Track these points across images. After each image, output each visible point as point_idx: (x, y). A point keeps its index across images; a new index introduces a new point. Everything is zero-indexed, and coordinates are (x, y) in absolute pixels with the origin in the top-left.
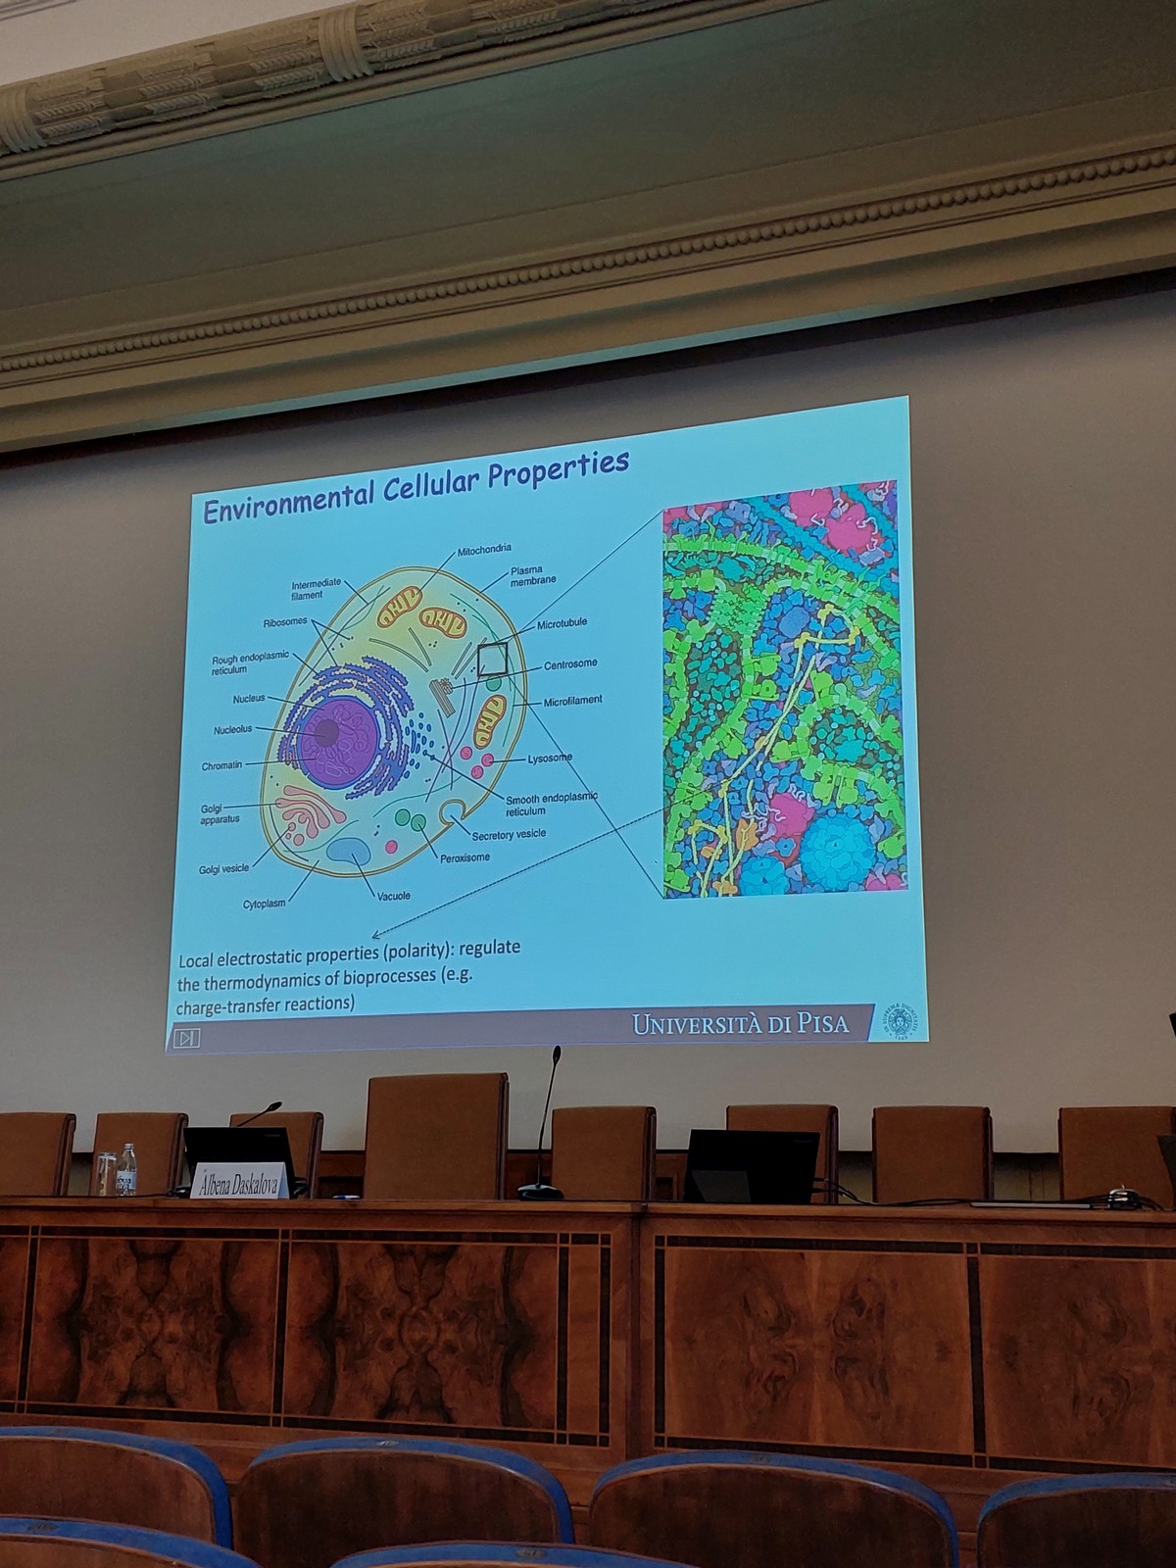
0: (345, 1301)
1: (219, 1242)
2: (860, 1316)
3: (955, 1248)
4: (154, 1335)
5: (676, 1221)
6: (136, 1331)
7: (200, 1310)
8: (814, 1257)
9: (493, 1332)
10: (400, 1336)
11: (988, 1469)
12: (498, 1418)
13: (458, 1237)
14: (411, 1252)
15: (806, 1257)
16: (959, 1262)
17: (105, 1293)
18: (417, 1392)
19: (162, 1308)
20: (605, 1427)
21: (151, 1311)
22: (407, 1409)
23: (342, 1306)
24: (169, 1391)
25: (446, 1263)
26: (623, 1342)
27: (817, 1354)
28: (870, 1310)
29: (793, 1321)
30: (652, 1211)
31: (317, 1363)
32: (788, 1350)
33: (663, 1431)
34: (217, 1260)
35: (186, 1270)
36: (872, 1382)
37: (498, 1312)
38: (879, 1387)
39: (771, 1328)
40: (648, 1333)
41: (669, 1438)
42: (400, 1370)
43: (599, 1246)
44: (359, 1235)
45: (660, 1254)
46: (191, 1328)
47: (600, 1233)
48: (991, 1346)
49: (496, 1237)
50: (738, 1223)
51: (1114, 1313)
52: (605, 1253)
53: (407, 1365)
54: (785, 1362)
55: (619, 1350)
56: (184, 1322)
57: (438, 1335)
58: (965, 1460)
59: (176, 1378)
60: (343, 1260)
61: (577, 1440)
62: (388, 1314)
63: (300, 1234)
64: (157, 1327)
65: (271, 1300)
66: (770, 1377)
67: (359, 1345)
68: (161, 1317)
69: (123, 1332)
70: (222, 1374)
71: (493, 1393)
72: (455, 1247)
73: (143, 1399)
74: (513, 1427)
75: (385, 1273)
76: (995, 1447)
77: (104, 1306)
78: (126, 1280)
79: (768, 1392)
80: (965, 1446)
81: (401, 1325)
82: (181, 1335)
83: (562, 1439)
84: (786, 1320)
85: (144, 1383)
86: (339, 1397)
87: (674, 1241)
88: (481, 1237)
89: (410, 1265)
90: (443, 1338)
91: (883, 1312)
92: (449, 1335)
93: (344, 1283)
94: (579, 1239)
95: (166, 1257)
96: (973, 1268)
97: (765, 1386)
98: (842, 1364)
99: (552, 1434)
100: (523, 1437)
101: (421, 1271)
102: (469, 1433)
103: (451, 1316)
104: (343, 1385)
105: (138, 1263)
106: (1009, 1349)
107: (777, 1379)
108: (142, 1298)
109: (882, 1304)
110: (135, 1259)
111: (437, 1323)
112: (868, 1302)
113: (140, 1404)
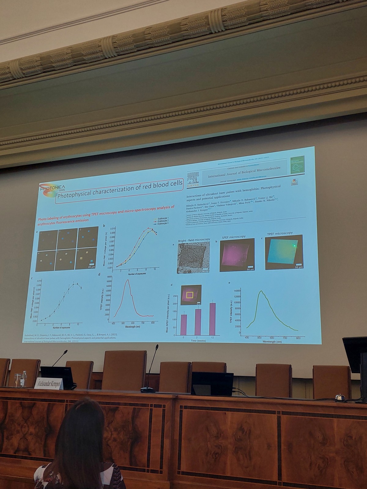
1: (46, 404)
2: (243, 433)
3: (274, 412)
4: (26, 432)
5: (186, 401)
6: (20, 431)
7: (40, 425)
8: (229, 414)
9: (128, 435)
11: (282, 486)
12: (129, 463)
13: (119, 404)
15: (226, 413)
16: (274, 417)
17: (12, 418)
19: (29, 424)
20: (161, 468)
21: (25, 424)
24: (29, 451)
25: (115, 413)
26: (169, 440)
27: (229, 446)
28: (246, 432)
29: (222, 435)
30: (179, 398)
32: (220, 444)
33: (180, 469)
34: (46, 409)
35: (36, 412)
36: (246, 456)
37: (130, 429)
38: (248, 457)
39: (215, 437)
40: (177, 437)
41: (182, 472)
43: (162, 408)
45: (181, 411)
46: (37, 430)
47: (162, 404)
48: (284, 446)
49: (131, 405)
50: (205, 402)
51: (324, 436)
52: (164, 411)
54: (219, 448)
55: (167, 442)
56: (35, 428)
57: (111, 436)
58: (275, 483)
59: (32, 446)
61: (153, 471)
64: (27, 430)
66: (214, 453)
68: (28, 426)
69: (17, 431)
70: (45, 445)
71: (127, 455)
72: (118, 407)
73: (21, 452)
74: (134, 466)
76: (285, 479)
77: (11, 422)
78: (18, 414)
79: (213, 458)
80: (275, 478)
82: (34, 432)
83: (148, 471)
84: (219, 434)
85: (22, 447)
87: (186, 407)
88: (125, 404)
91: (250, 433)
92: (115, 435)
94: (156, 406)
95: (31, 407)
96: (279, 419)
97: (212, 456)
98: (237, 449)
99: (145, 469)
100: (137, 470)
101: (107, 415)
103: (116, 430)
106: (290, 447)
107: (216, 454)
108: (23, 420)
109: (250, 430)
110: (21, 408)
111: (111, 432)
112: (246, 429)
113: (20, 454)
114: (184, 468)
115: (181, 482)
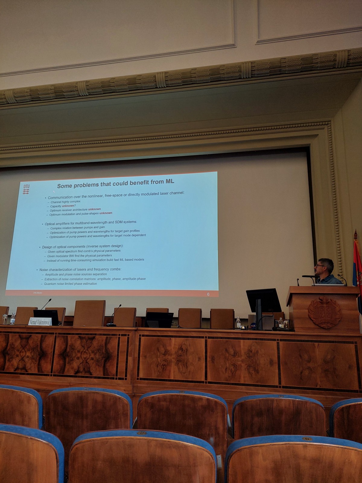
0: (69, 348)
1: (40, 336)
2: (182, 352)
3: (203, 337)
4: (24, 356)
5: (144, 331)
6: (19, 355)
7: (35, 350)
8: (173, 339)
9: (102, 355)
10: (81, 356)
11: (208, 384)
12: (102, 374)
13: (96, 334)
14: (85, 338)
15: (171, 339)
16: (203, 340)
17: (13, 346)
18: (84, 369)
19: (26, 350)
20: (126, 376)
21: (23, 350)
22: (82, 372)
23: (68, 350)
24: (26, 369)
25: (92, 340)
26: (131, 357)
27: (173, 360)
28: (184, 351)
29: (168, 353)
30: (138, 329)
31: (61, 362)
32: (166, 359)
33: (139, 377)
34: (39, 339)
35: (32, 341)
36: (184, 365)
37: (104, 351)
38: (185, 366)
39: (163, 354)
40: (137, 355)
41: (140, 378)
42: (80, 364)
43: (127, 337)
44: (73, 334)
45: (140, 339)
46: (33, 354)
47: (127, 334)
48: (209, 358)
49: (104, 335)
50: (157, 332)
51: (234, 351)
52: (128, 338)
53: (82, 363)
54: (166, 361)
55: (130, 359)
56: (31, 353)
57: (90, 356)
58: (203, 382)
59: (28, 366)
60: (69, 339)
61: (120, 379)
62: (79, 351)
63: (60, 334)
64: (24, 354)
65: (51, 349)
66: (162, 365)
67: (71, 359)
68: (25, 352)
69: (16, 355)
70: (39, 364)
71: (101, 369)
72: (95, 337)
73: (20, 370)
74: (106, 376)
75: (79, 342)
76: (209, 379)
77: (12, 349)
78: (18, 344)
79: (162, 368)
80: (203, 379)
81: (81, 354)
82: (30, 356)
83: (116, 379)
84: (166, 353)
85: (20, 366)
86: (66, 369)
87: (143, 336)
88: (100, 334)
89: (84, 340)
90: (91, 356)
91: (187, 351)
92: (92, 356)
93: (69, 344)
94: (122, 335)
95: (28, 338)
96: (206, 341)
97: (161, 367)
98: (178, 361)
99: (114, 378)
100: (108, 378)
101: (87, 342)
102: (95, 378)
103: (93, 352)
104: (67, 367)
105: (21, 339)
106: (213, 359)
107: (164, 365)
108: (21, 347)
109: (187, 349)
110: (20, 339)
111: (90, 353)
112: (184, 349)
113: (19, 371)
114: (141, 375)
115: (139, 385)
